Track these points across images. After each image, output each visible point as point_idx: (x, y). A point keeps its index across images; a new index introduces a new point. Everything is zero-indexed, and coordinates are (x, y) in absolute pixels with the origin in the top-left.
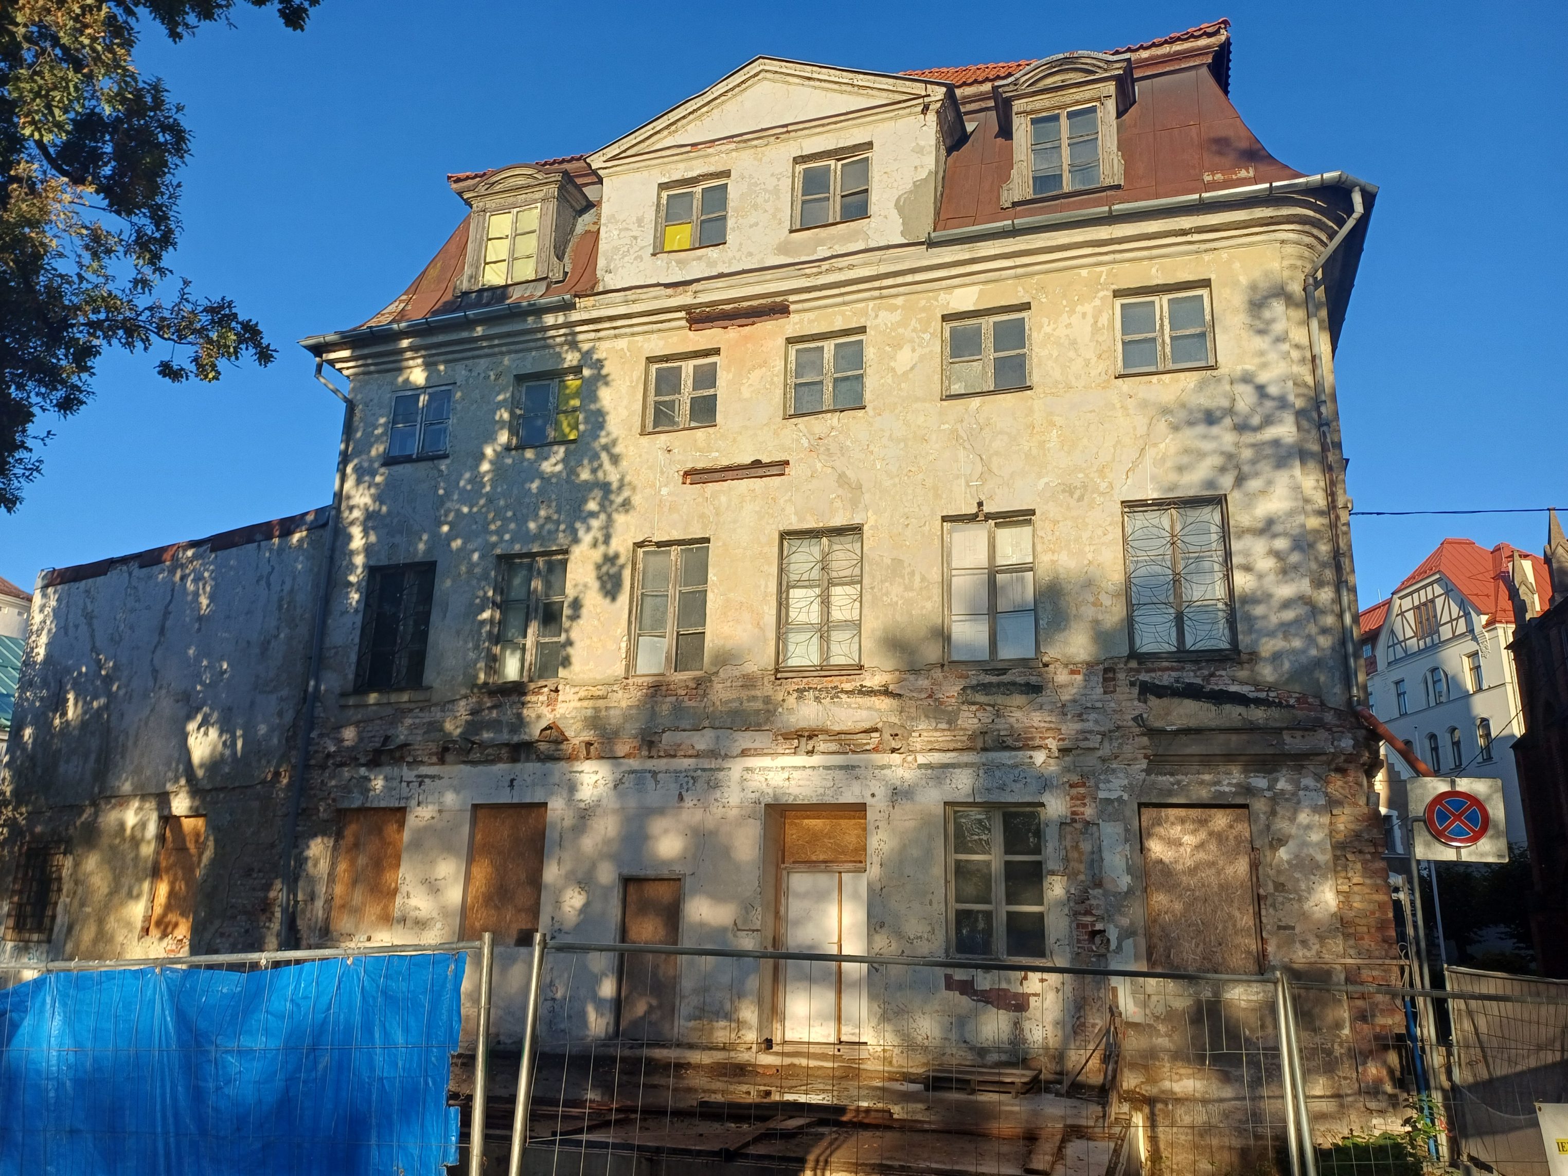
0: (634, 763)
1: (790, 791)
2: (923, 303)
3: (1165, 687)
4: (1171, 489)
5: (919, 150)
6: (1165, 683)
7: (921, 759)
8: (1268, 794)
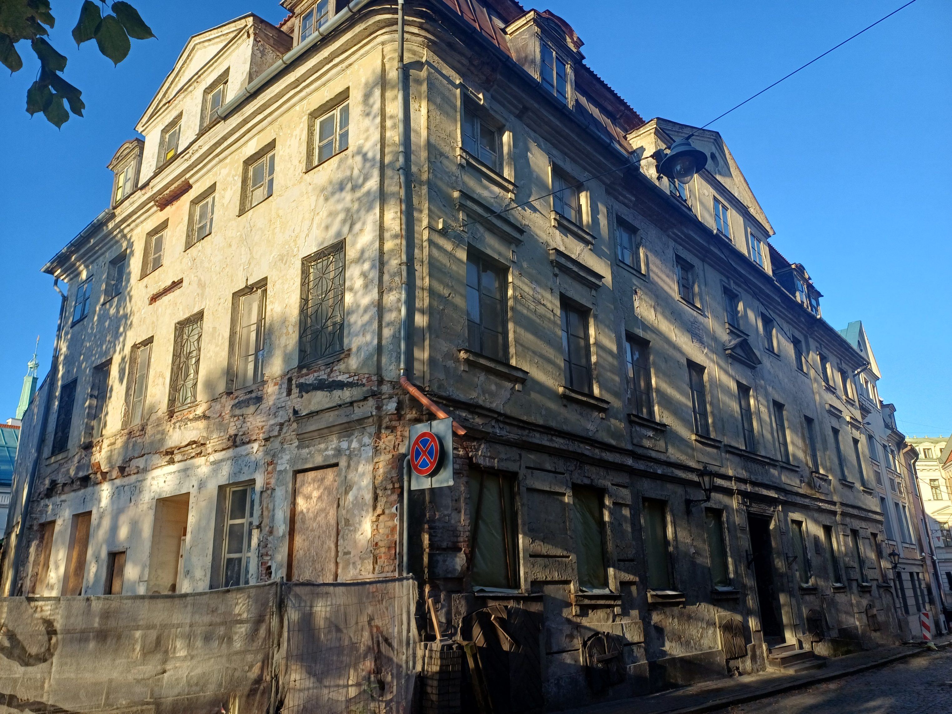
0: (118, 482)
1: (164, 489)
2: (237, 157)
3: (310, 385)
4: (322, 243)
5: (245, 63)
6: (310, 382)
7: (212, 458)
8: (348, 452)
